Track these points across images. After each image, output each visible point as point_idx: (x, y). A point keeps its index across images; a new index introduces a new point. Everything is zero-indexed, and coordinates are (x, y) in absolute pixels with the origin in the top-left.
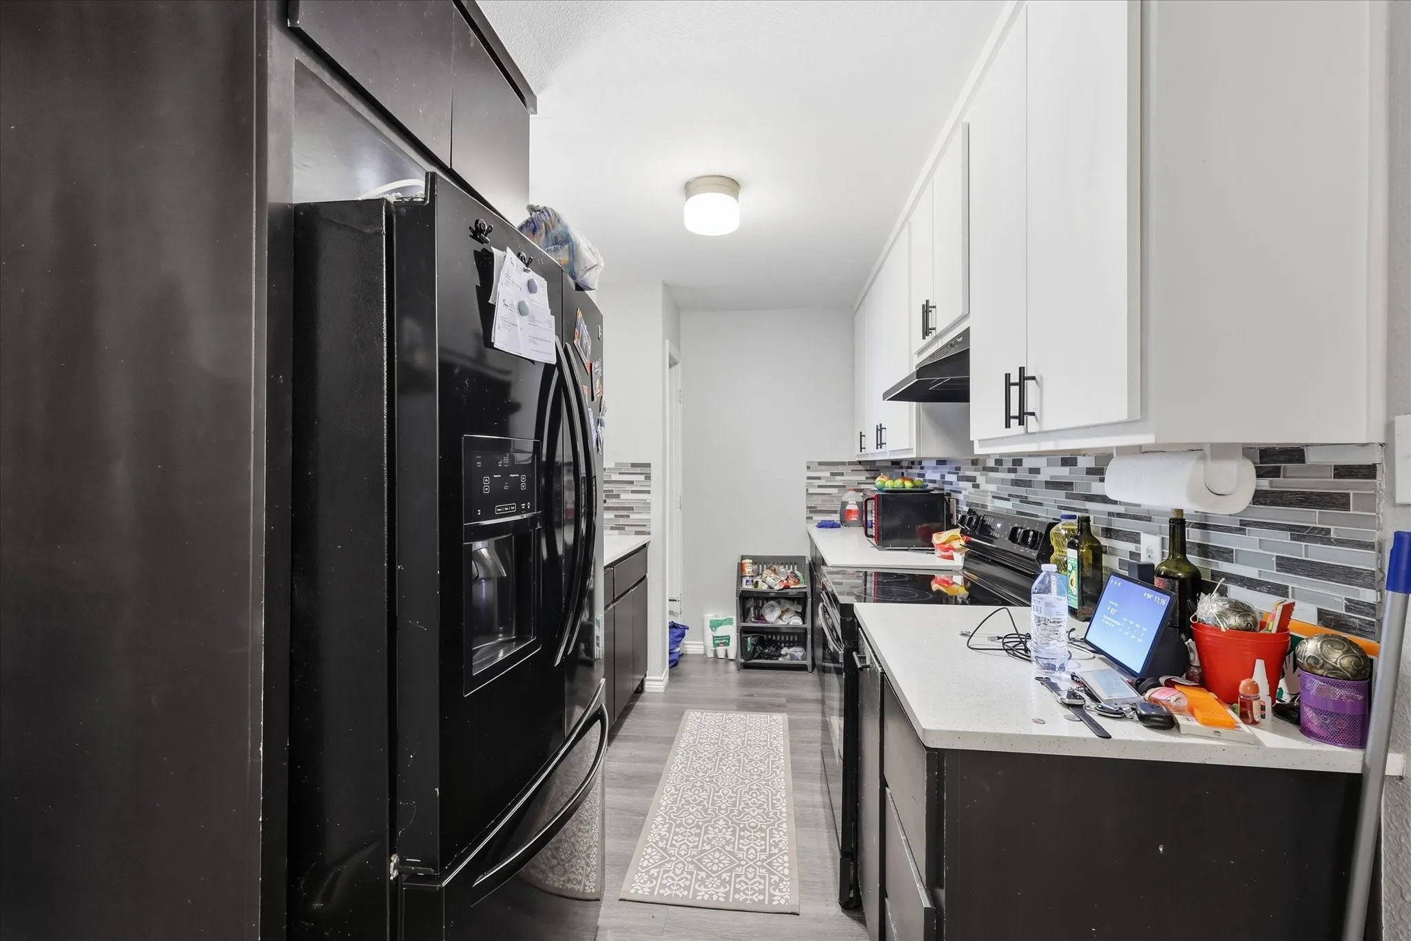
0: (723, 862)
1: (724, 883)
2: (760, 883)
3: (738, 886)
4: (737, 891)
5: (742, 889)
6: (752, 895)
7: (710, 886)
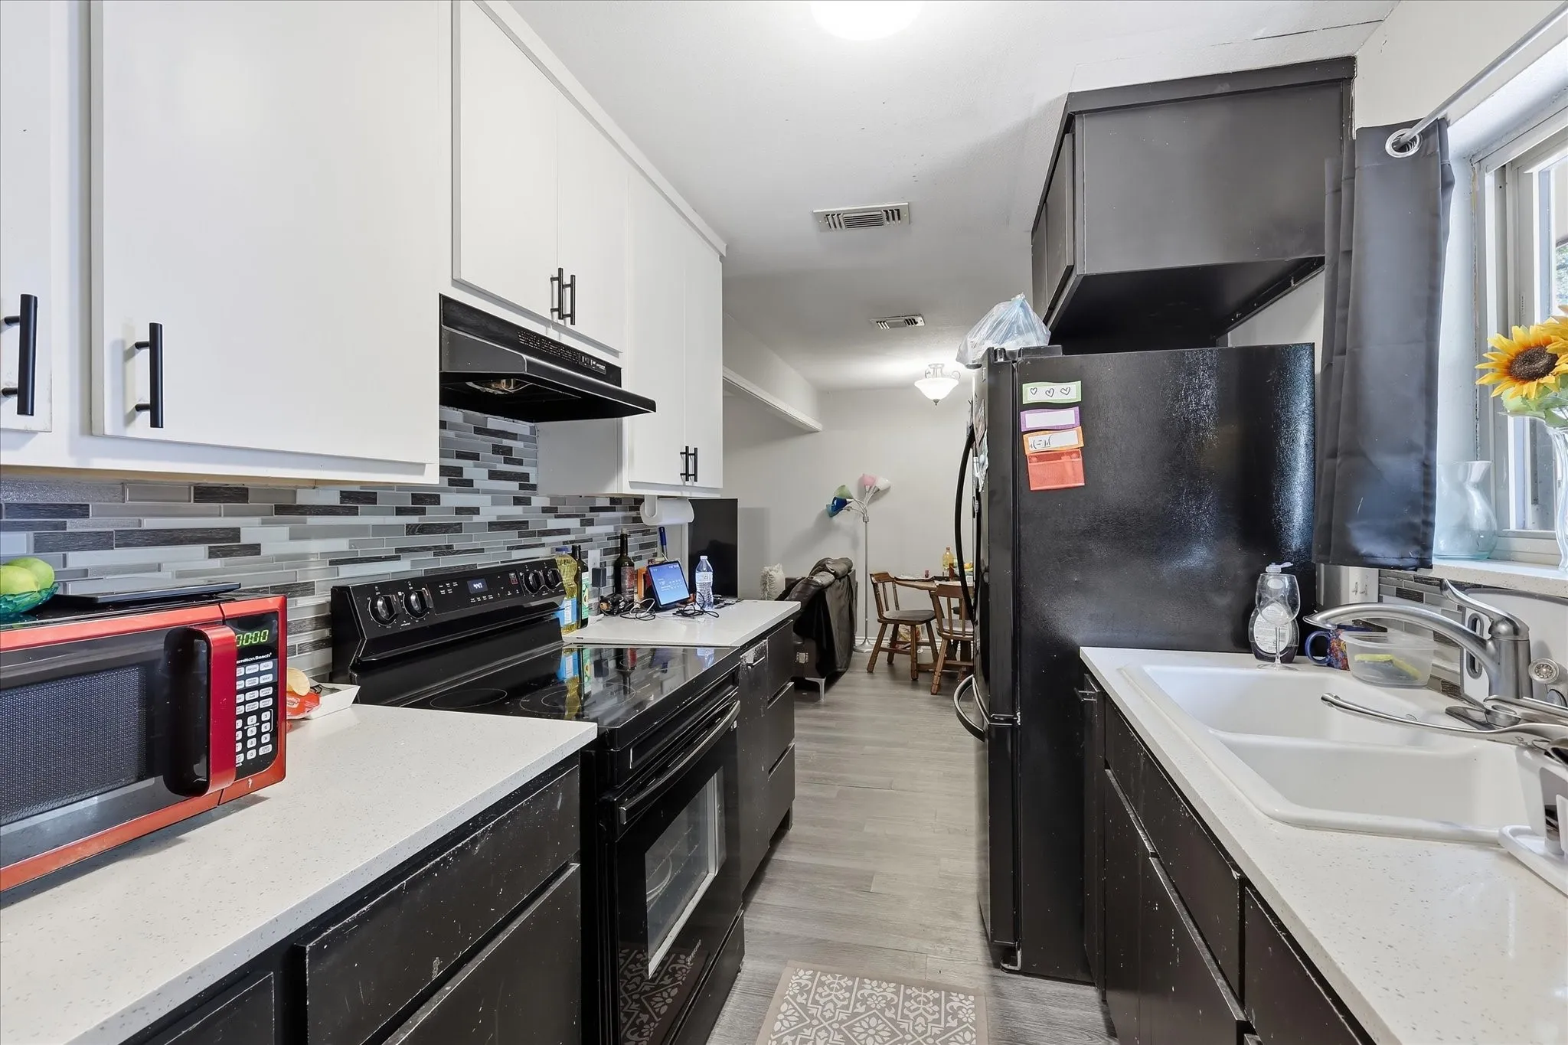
0: (862, 1030)
1: (864, 1001)
2: (820, 995)
3: (847, 995)
4: (849, 989)
5: (843, 991)
6: (833, 983)
7: (880, 998)
